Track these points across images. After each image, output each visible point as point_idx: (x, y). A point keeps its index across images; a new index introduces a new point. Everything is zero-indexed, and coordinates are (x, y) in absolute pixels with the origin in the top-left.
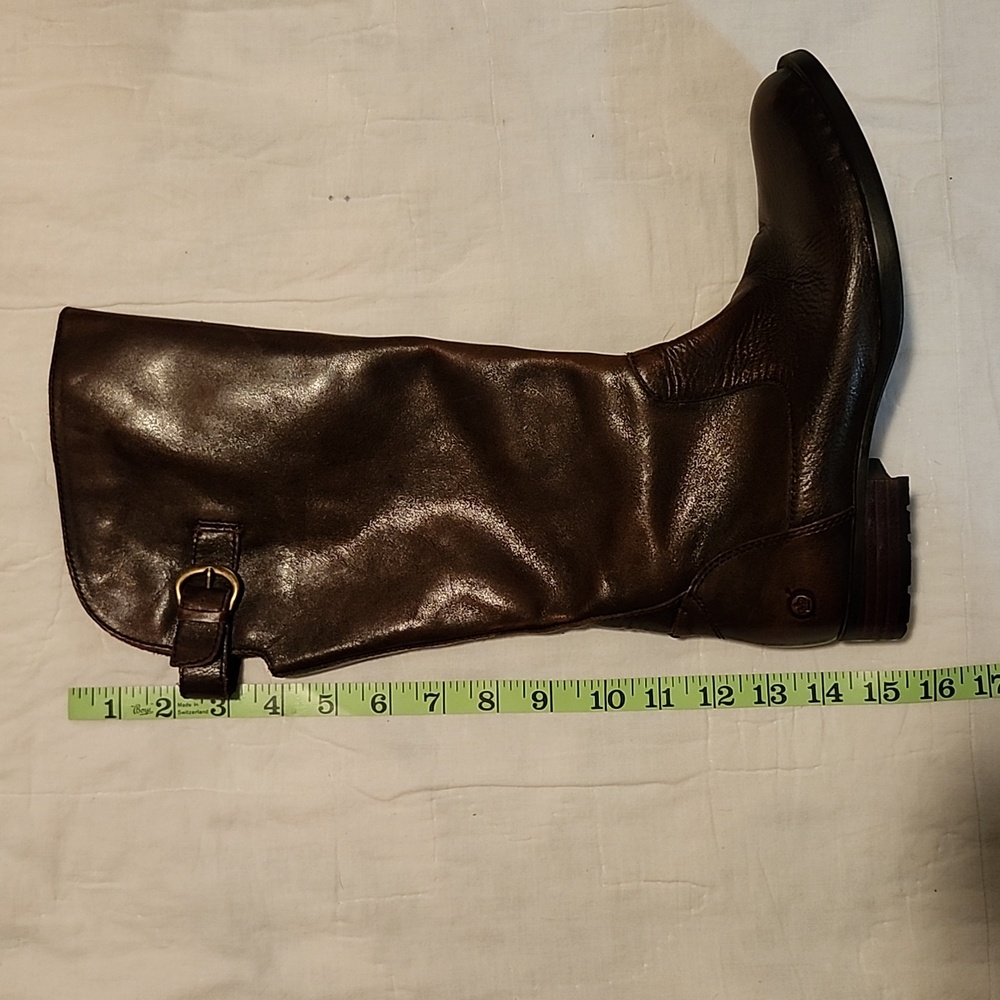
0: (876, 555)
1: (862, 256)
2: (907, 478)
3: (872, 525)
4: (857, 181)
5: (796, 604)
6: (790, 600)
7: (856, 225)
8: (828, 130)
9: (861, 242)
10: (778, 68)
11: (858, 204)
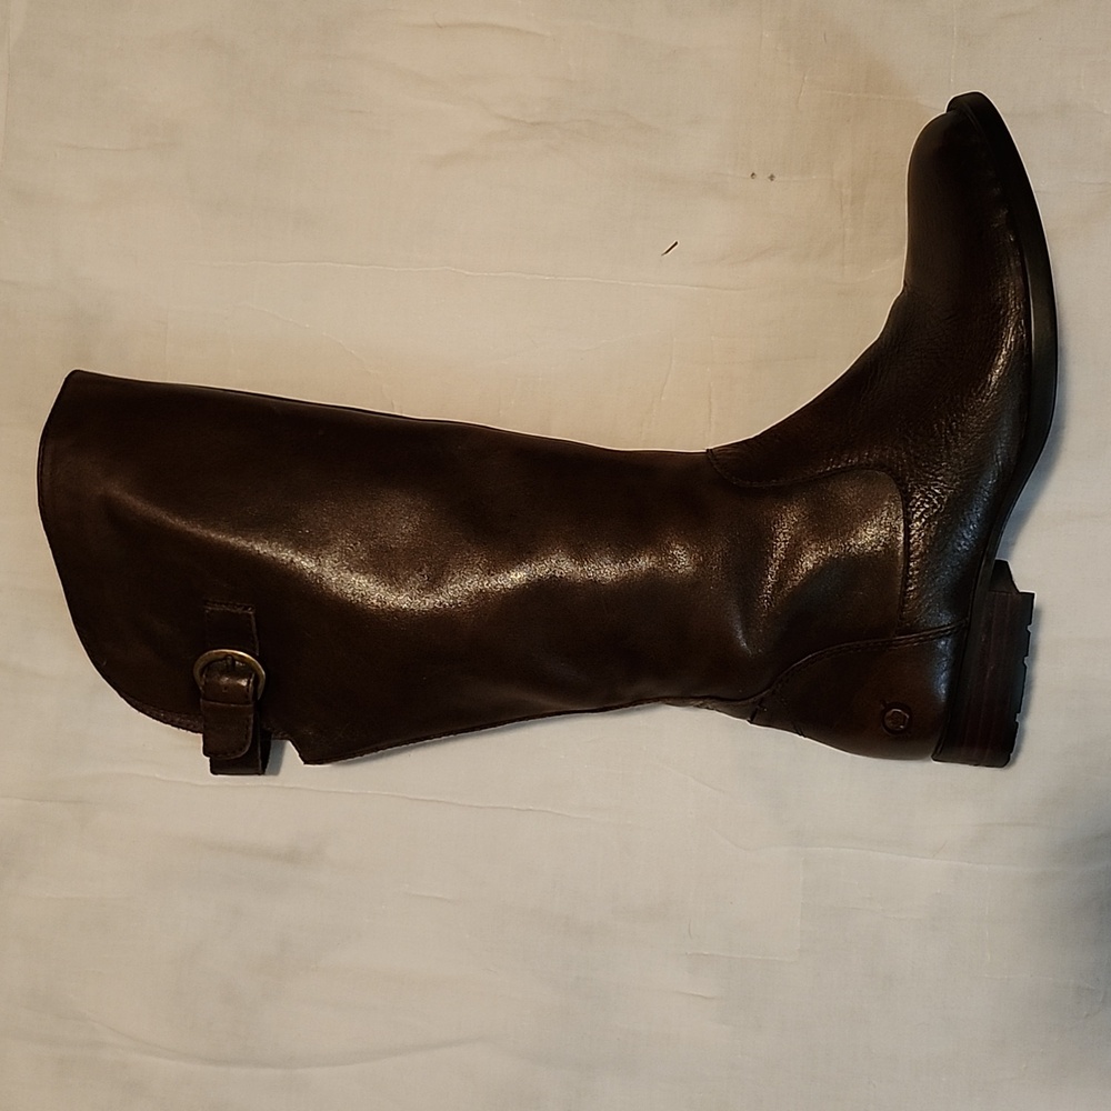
0: (985, 675)
1: (1016, 341)
2: (1033, 594)
3: (986, 641)
4: (1022, 256)
5: (889, 718)
6: (884, 712)
7: (1014, 306)
8: (997, 191)
9: (1016, 325)
10: (948, 110)
11: (1020, 281)
